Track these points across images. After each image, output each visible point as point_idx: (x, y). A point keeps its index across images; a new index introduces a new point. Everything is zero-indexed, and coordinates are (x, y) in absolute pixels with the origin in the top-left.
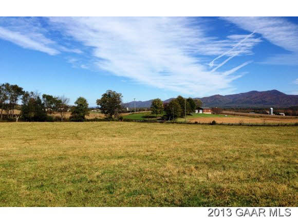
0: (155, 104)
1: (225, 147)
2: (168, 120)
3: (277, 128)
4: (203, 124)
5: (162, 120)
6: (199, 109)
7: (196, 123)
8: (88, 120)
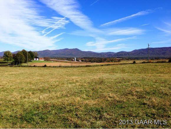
0: (6, 54)
1: (51, 80)
2: (15, 64)
4: (39, 67)
5: (12, 65)
6: (36, 58)
7: (35, 66)
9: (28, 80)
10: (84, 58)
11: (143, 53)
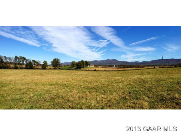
0: (73, 63)
2: (78, 69)
3: (117, 72)
4: (91, 70)
5: (75, 69)
6: (90, 65)
7: (88, 70)
8: (47, 69)
9: (85, 79)
10: (120, 65)
11: (157, 62)
